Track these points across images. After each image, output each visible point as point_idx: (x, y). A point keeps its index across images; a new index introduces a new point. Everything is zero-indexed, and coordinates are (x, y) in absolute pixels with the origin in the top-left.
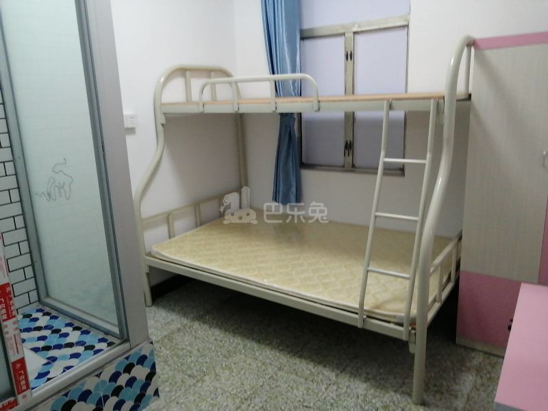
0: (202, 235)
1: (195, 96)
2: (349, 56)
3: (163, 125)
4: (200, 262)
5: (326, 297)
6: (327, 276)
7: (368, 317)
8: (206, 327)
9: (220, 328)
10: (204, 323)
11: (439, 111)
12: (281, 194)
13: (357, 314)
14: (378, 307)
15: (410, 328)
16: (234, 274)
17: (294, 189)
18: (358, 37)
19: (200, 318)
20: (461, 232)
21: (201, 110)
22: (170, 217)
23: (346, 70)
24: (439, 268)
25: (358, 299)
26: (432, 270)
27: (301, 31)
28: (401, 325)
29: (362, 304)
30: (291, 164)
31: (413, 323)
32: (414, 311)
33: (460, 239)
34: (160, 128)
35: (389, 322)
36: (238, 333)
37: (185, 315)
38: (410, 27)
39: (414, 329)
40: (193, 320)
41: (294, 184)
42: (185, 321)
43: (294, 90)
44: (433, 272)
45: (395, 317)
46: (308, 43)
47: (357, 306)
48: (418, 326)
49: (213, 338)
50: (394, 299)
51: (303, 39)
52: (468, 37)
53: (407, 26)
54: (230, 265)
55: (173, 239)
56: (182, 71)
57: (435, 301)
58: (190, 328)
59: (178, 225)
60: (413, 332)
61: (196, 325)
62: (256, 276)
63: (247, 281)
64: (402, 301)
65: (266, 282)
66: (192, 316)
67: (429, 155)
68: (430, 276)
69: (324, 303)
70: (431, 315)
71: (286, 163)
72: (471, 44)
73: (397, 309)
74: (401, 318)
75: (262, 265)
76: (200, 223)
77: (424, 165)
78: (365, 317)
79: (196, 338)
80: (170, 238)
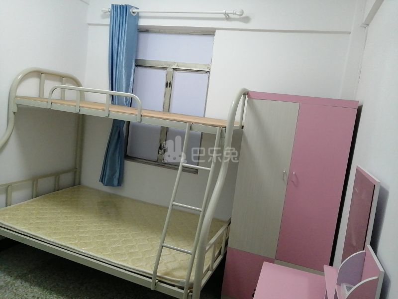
0: (36, 205)
1: (46, 94)
2: (169, 84)
3: (14, 113)
4: (29, 229)
5: (129, 265)
6: (132, 247)
7: (160, 281)
8: (27, 284)
9: (39, 286)
10: (26, 281)
11: (222, 136)
12: (107, 177)
13: (151, 278)
14: (167, 274)
15: (189, 291)
16: (57, 242)
17: (117, 175)
18: (176, 73)
19: (23, 277)
20: (230, 219)
21: (49, 107)
22: (9, 188)
23: (165, 95)
24: (213, 246)
25: (153, 267)
26: (207, 248)
27: (137, 60)
28: (182, 288)
29: (155, 271)
30: (117, 155)
31: (191, 287)
32: (193, 278)
33: (230, 224)
34: (12, 115)
35: (174, 286)
36: (54, 291)
37: (9, 274)
38: (211, 73)
39: (191, 292)
40: (16, 278)
41: (118, 171)
42: (8, 279)
43: (126, 101)
44: (208, 249)
45: (178, 282)
46: (140, 70)
47: (152, 273)
48: (194, 290)
49: (32, 295)
50: (180, 268)
51: (137, 66)
52: (245, 89)
53: (209, 72)
54: (55, 233)
55: (8, 207)
56: (39, 74)
57: (208, 270)
58: (12, 285)
59: (15, 195)
60: (190, 294)
61: (18, 283)
62: (76, 244)
63: (67, 249)
64: (185, 269)
65: (83, 250)
66: (16, 274)
67: (212, 165)
68: (206, 253)
69: (127, 269)
70: (204, 281)
71: (114, 154)
72: (246, 94)
73: (181, 276)
74: (183, 283)
75: (82, 235)
76: (36, 195)
77: (209, 171)
78: (157, 281)
79: (15, 294)
80: (6, 206)
